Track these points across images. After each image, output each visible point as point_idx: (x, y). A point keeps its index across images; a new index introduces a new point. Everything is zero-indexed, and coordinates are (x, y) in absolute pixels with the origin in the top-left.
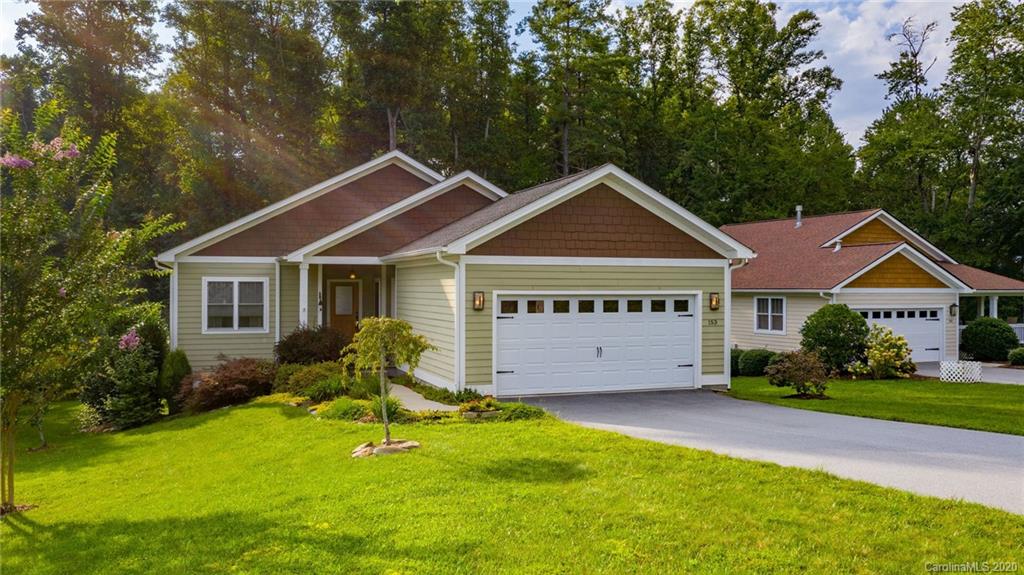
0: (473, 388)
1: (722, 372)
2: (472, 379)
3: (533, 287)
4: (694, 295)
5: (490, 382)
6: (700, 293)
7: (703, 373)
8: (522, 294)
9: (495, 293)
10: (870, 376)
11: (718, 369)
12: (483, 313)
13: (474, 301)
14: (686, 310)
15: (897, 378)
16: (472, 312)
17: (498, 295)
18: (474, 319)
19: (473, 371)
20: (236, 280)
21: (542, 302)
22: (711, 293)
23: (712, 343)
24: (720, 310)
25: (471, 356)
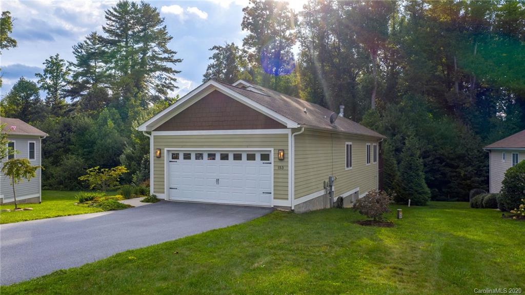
0: (156, 195)
1: (287, 199)
2: (156, 190)
4: (271, 151)
5: (164, 192)
7: (274, 198)
8: (181, 150)
9: (166, 149)
11: (285, 197)
12: (160, 159)
13: (156, 153)
16: (156, 159)
18: (157, 162)
19: (157, 187)
21: (190, 154)
22: (279, 150)
23: (281, 180)
24: (285, 160)
25: (156, 180)
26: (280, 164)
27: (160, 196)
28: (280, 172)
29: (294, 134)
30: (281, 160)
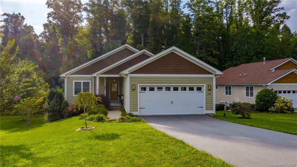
0: (132, 112)
1: (213, 110)
2: (131, 110)
3: (150, 83)
4: (203, 86)
5: (137, 111)
6: (205, 85)
7: (206, 110)
8: (148, 85)
9: (139, 85)
10: (276, 112)
11: (211, 108)
12: (135, 91)
13: (132, 87)
14: (201, 90)
15: (285, 113)
16: (132, 91)
19: (132, 108)
20: (82, 81)
21: (154, 88)
23: (209, 100)
24: (212, 90)
25: (131, 103)
26: (209, 92)
27: (135, 113)
28: (209, 96)
29: (216, 77)
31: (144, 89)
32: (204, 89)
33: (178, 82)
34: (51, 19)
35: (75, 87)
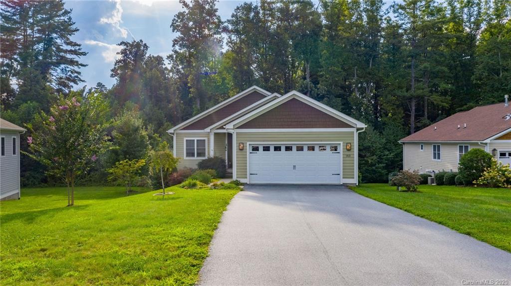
0: (239, 179)
1: (353, 178)
2: (239, 176)
3: (264, 141)
4: (340, 144)
5: (246, 178)
6: (342, 143)
7: (343, 178)
8: (261, 144)
9: (248, 143)
11: (352, 176)
12: (244, 151)
13: (239, 146)
14: (337, 150)
16: (239, 151)
17: (250, 144)
18: (240, 153)
19: (239, 173)
20: (196, 139)
21: (269, 147)
22: (347, 143)
23: (348, 165)
24: (352, 150)
25: (239, 168)
26: (348, 153)
27: (243, 181)
28: (348, 159)
29: (358, 132)
30: (349, 150)
31: (256, 149)
32: (341, 149)
33: (303, 139)
34: (177, 48)
35: (187, 146)
